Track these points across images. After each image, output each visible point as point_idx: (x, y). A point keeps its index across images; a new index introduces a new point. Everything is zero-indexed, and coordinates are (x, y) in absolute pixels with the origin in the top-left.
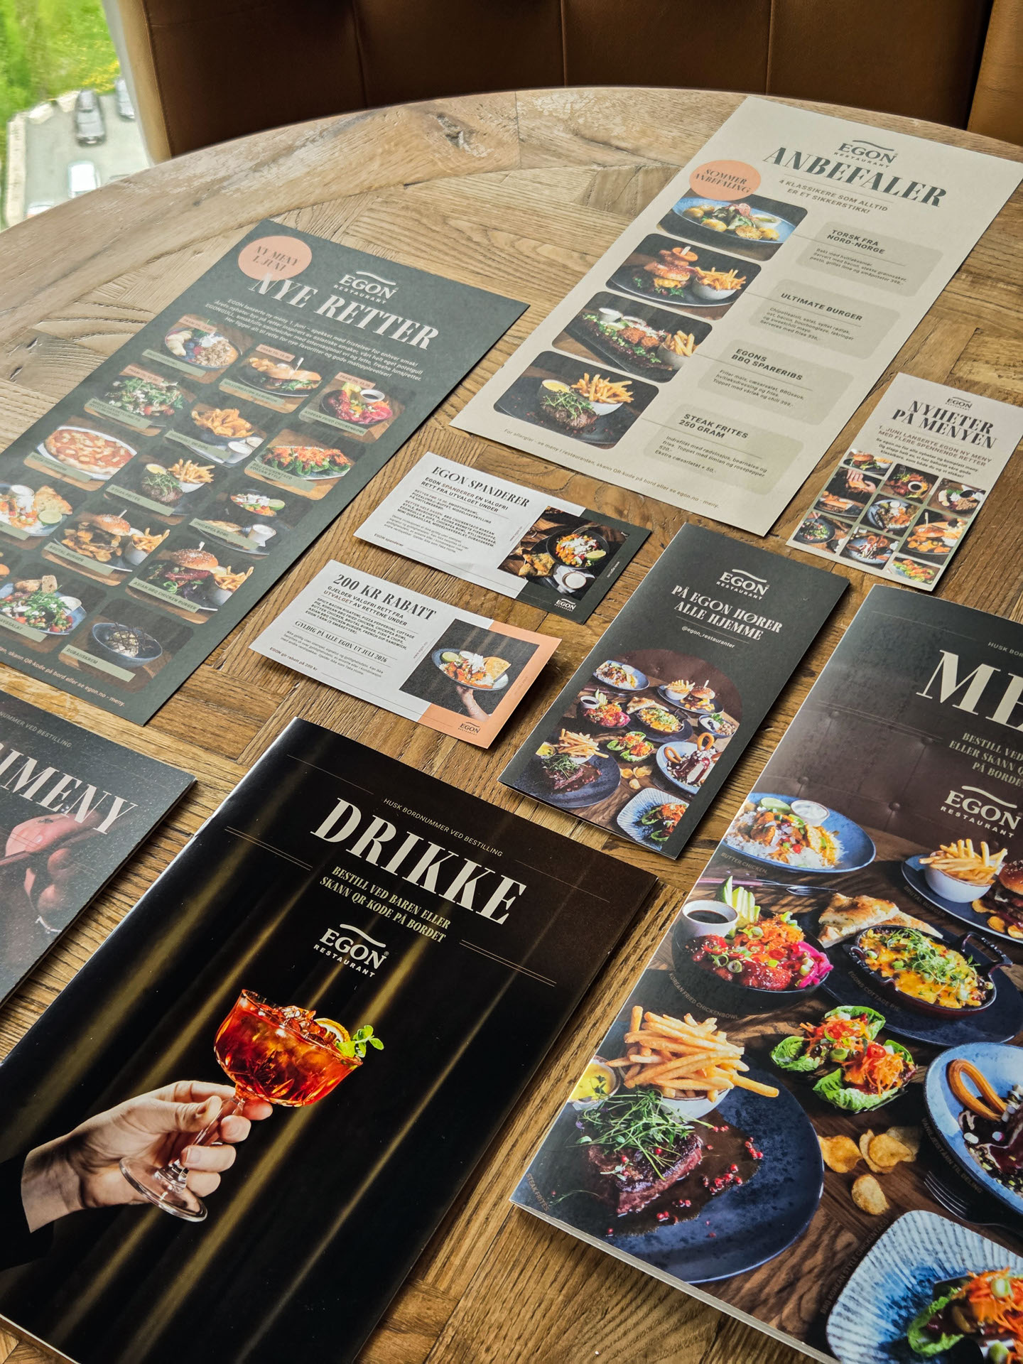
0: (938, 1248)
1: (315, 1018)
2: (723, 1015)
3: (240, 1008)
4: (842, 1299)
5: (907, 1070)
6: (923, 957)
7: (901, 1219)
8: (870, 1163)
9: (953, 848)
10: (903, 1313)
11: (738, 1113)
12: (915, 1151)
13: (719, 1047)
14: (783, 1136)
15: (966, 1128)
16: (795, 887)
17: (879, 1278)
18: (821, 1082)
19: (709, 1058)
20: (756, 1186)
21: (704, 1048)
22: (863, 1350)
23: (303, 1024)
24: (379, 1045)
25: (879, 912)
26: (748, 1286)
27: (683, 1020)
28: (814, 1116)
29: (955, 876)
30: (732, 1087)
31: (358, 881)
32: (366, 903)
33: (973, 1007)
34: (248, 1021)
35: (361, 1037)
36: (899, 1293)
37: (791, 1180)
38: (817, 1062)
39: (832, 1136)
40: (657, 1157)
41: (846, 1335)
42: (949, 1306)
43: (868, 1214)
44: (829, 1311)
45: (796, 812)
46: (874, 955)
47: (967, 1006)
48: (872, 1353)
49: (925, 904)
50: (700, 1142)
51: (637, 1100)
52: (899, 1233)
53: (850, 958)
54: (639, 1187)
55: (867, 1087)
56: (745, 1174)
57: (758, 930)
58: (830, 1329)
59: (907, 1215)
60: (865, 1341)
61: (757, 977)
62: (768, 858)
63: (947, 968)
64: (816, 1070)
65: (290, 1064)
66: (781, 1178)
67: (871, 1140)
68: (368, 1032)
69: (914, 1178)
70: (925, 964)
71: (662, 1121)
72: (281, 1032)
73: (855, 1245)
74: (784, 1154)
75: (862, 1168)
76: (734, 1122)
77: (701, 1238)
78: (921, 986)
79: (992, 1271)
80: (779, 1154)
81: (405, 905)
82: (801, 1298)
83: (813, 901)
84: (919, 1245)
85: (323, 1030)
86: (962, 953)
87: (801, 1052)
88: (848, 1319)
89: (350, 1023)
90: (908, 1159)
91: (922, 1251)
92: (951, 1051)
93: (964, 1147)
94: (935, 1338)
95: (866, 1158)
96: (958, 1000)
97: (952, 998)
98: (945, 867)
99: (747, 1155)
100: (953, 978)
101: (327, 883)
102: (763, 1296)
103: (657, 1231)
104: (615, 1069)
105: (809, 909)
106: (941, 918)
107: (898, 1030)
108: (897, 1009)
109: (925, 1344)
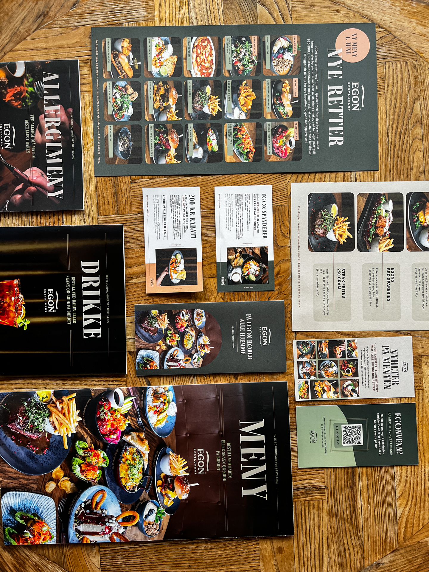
0: (46, 510)
1: (23, 305)
2: (84, 421)
3: (13, 282)
4: (18, 492)
5: (94, 480)
6: (135, 467)
7: (48, 497)
8: (60, 482)
9: (180, 459)
10: (23, 509)
11: (54, 441)
12: (70, 492)
13: (73, 425)
14: (54, 456)
15: (85, 503)
16: (140, 419)
17: (29, 499)
18: (77, 458)
19: (67, 424)
20: (35, 457)
21: (70, 421)
22: (8, 503)
23: (19, 303)
24: (25, 328)
25: (144, 448)
26: (7, 468)
27: (76, 410)
28: (65, 462)
29: (170, 464)
30: (62, 435)
31: (74, 286)
32: (68, 294)
33: (126, 488)
34: (11, 287)
35: (25, 322)
36: (28, 505)
37: (43, 465)
38: (83, 455)
39: (62, 469)
40: (29, 426)
41: (9, 498)
42: (32, 519)
43: (45, 489)
44: (12, 491)
45: (170, 405)
46: (128, 453)
47: (125, 487)
48: (8, 506)
49: (155, 460)
50: (40, 436)
51: (44, 411)
52: (44, 498)
53: (123, 447)
54: (18, 427)
55: (82, 471)
56: (37, 452)
57: (119, 416)
58: (8, 493)
59: (50, 498)
60: (10, 503)
61: (102, 424)
62: (148, 405)
63: (135, 476)
64: (80, 455)
65: (6, 308)
66: (41, 462)
67: (67, 480)
68: (28, 322)
69: (62, 495)
70: (133, 469)
71: (41, 422)
72: (13, 298)
73: (34, 489)
74: (49, 459)
75: (57, 481)
76: (51, 441)
77: (13, 450)
78: (125, 471)
79: (48, 525)
80: (48, 458)
81: (74, 306)
82: (12, 483)
83: (138, 427)
84: (44, 505)
85: (21, 310)
86: (143, 478)
87: (83, 449)
88: (13, 496)
89: (27, 316)
90: (67, 492)
91: (43, 506)
92: (107, 488)
93: (79, 504)
94: (21, 519)
95: (61, 481)
96: (126, 483)
97: (125, 481)
98: (172, 459)
99: (43, 450)
100: (132, 479)
101: (68, 278)
102: (6, 473)
103: (8, 438)
104: (52, 399)
105: (134, 427)
106: (152, 466)
107: (106, 471)
108: (113, 468)
109: (18, 517)
